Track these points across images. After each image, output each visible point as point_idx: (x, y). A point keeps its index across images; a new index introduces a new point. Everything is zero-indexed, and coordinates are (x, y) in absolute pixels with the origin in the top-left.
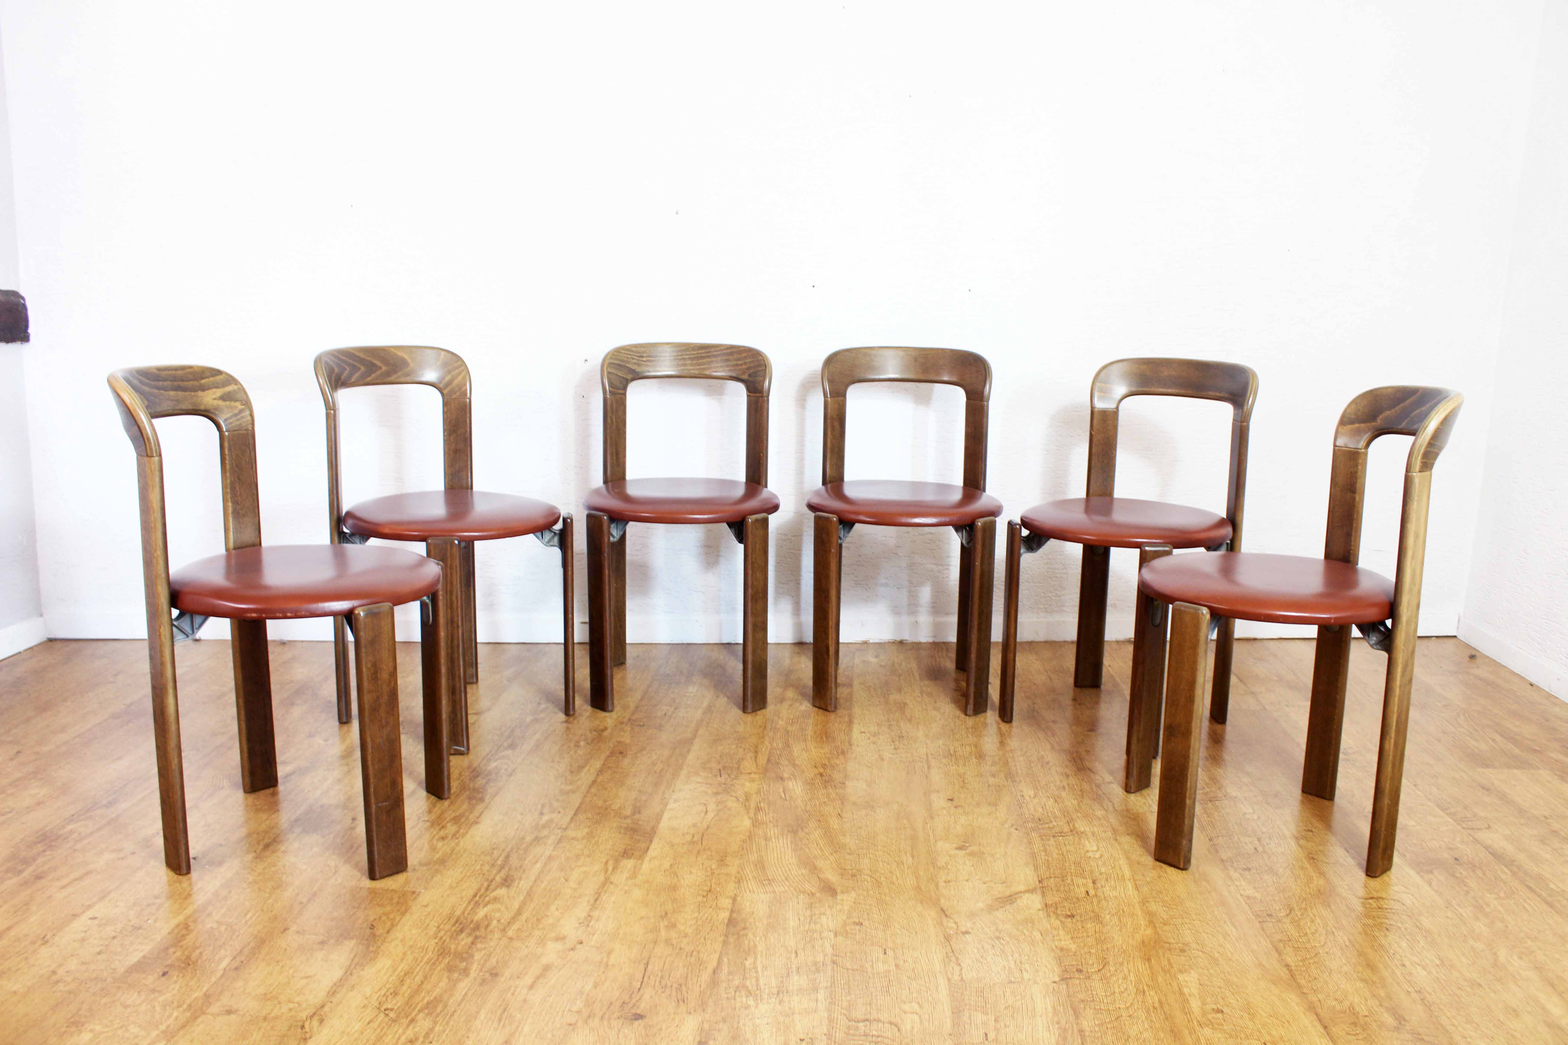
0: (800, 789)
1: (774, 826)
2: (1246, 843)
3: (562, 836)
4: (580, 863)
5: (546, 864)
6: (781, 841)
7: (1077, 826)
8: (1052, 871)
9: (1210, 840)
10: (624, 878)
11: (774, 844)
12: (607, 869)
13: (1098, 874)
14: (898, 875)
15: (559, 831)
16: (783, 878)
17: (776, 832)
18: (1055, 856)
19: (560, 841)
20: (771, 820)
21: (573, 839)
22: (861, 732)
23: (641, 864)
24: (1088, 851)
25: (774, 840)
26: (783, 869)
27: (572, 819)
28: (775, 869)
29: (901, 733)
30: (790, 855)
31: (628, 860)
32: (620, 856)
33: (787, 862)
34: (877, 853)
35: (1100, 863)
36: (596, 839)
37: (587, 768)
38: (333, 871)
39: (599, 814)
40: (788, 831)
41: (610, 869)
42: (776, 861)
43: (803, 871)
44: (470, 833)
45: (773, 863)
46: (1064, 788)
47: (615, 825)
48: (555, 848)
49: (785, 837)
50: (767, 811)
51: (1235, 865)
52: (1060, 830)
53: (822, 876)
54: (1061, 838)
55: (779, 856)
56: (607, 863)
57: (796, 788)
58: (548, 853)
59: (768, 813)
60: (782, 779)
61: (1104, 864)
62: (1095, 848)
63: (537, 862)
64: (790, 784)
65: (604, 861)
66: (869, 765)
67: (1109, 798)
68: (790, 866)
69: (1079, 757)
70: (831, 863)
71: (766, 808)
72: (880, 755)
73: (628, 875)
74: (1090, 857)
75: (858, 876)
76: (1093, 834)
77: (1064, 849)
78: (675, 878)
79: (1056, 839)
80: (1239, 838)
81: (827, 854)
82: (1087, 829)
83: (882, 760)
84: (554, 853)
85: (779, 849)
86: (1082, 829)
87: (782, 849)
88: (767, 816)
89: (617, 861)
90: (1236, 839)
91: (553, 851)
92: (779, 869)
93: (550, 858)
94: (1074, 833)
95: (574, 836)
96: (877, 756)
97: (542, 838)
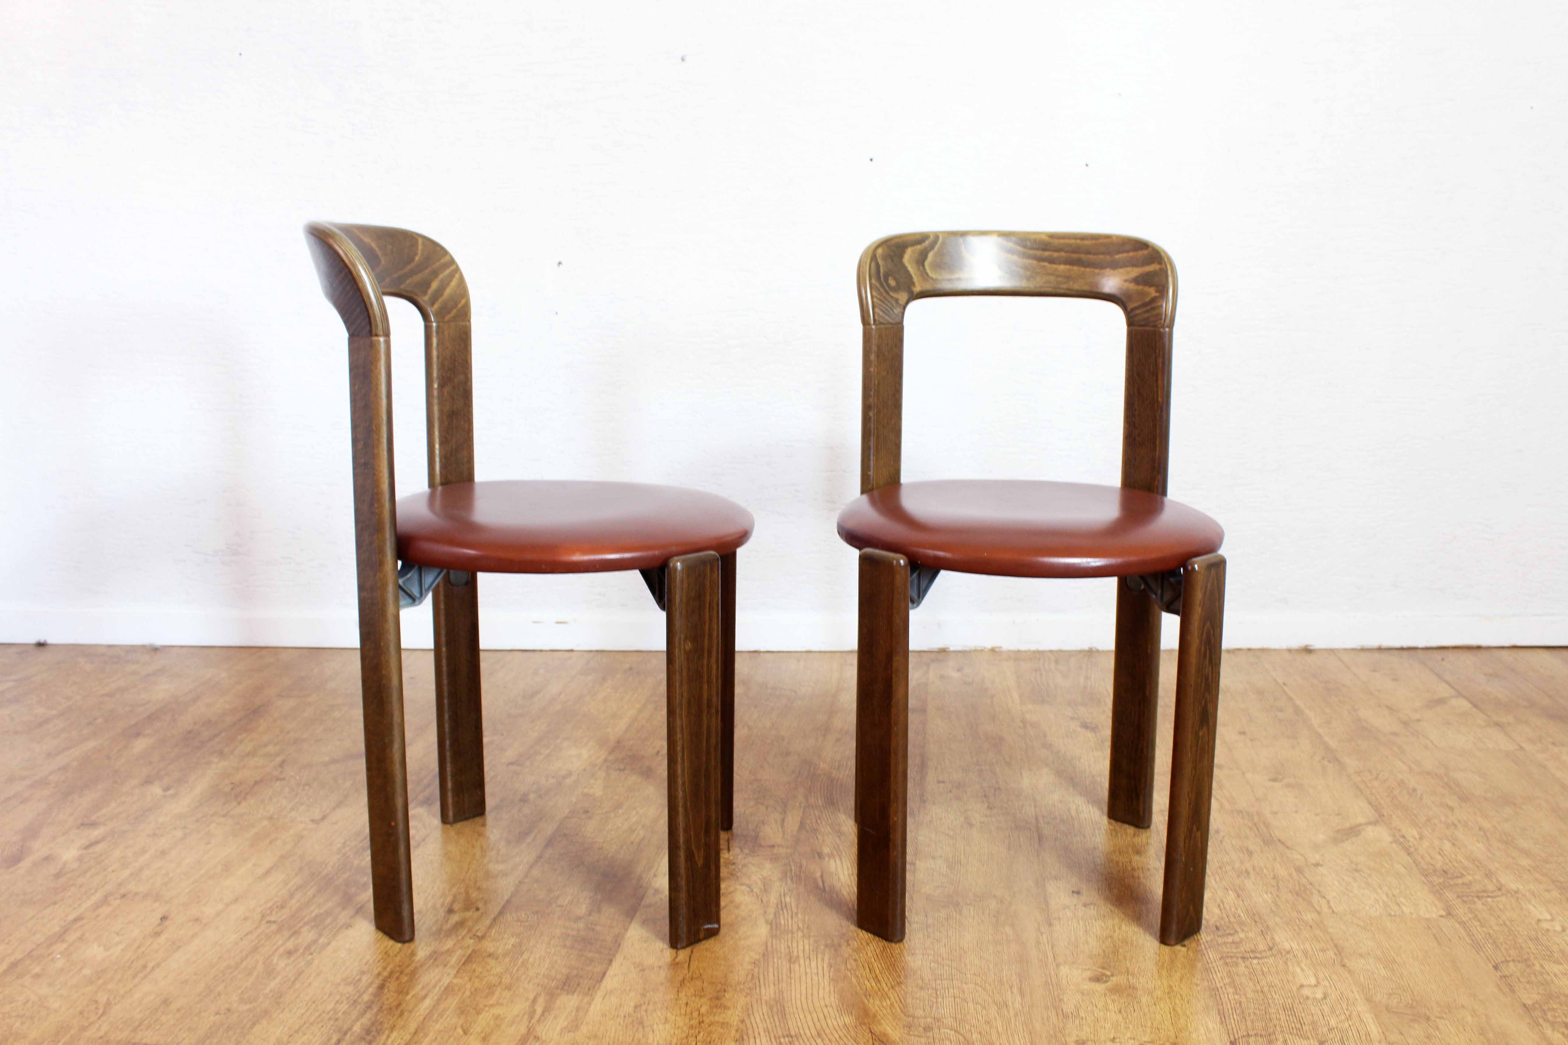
0: (846, 873)
1: (804, 936)
2: (1555, 975)
3: (474, 951)
4: (493, 1000)
5: (438, 1002)
6: (813, 964)
7: (1277, 939)
8: (1249, 1023)
9: (1496, 967)
10: (558, 1029)
11: (802, 969)
12: (534, 1011)
13: (1325, 1030)
14: (1000, 1030)
15: (472, 941)
16: (814, 1032)
17: (807, 947)
18: (1250, 995)
19: (469, 960)
20: (801, 926)
21: (490, 955)
22: (939, 782)
23: (589, 1004)
24: (1302, 986)
25: (802, 961)
26: (815, 1015)
27: (495, 920)
28: (802, 1016)
29: (997, 782)
30: (827, 989)
31: (570, 997)
32: (557, 988)
33: (822, 1003)
34: (965, 986)
35: (1326, 1009)
36: (525, 956)
37: (532, 835)
38: (100, 1011)
39: (537, 912)
40: (826, 946)
41: (539, 1010)
42: (804, 1001)
43: (847, 1020)
44: (333, 944)
45: (798, 1002)
46: (1247, 872)
47: (558, 932)
48: (458, 972)
49: (820, 956)
50: (794, 910)
51: (1549, 1015)
52: (1253, 947)
53: (876, 1029)
54: (1255, 961)
55: (810, 992)
56: (534, 1001)
57: (840, 870)
58: (446, 981)
59: (797, 914)
60: (820, 856)
61: (1333, 1010)
62: (1313, 981)
63: (425, 996)
64: (832, 864)
65: (532, 997)
66: (951, 833)
67: (1319, 892)
68: (825, 1010)
69: (1264, 823)
70: (892, 1004)
71: (793, 905)
72: (967, 818)
73: (565, 1023)
74: (1307, 998)
75: (936, 1031)
76: (1305, 953)
77: (1263, 983)
78: (641, 1029)
79: (1248, 963)
80: (1542, 966)
81: (886, 989)
82: (1295, 946)
83: (971, 825)
84: (455, 981)
85: (809, 980)
86: (1287, 946)
87: (815, 978)
88: (795, 919)
89: (552, 996)
90: (1537, 967)
91: (455, 977)
92: (809, 1017)
93: (449, 990)
94: (1274, 952)
95: (492, 950)
96: (962, 819)
97: (442, 954)
